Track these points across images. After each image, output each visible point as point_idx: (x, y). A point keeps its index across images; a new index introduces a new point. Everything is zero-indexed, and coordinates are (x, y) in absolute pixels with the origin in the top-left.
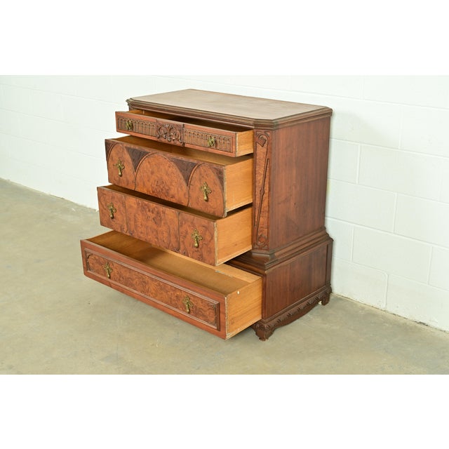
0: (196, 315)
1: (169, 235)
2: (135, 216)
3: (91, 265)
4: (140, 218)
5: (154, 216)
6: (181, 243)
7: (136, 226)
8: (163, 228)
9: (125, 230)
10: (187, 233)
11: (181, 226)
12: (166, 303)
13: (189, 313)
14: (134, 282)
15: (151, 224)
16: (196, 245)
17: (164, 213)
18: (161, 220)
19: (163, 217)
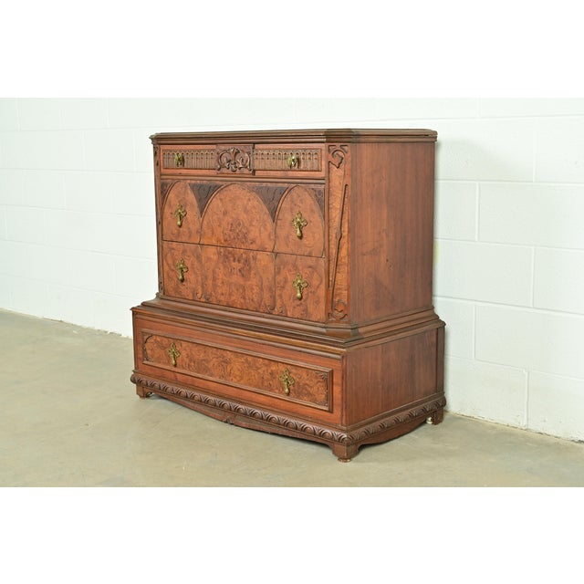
0: (299, 395)
1: (262, 289)
2: (214, 272)
3: (149, 352)
4: (221, 273)
5: (241, 265)
6: (277, 298)
7: (215, 286)
8: (253, 281)
9: (199, 295)
10: (286, 281)
11: (279, 273)
12: (255, 386)
13: (288, 394)
14: (210, 365)
15: (236, 279)
16: (299, 295)
17: (254, 258)
18: (250, 270)
19: (253, 266)
